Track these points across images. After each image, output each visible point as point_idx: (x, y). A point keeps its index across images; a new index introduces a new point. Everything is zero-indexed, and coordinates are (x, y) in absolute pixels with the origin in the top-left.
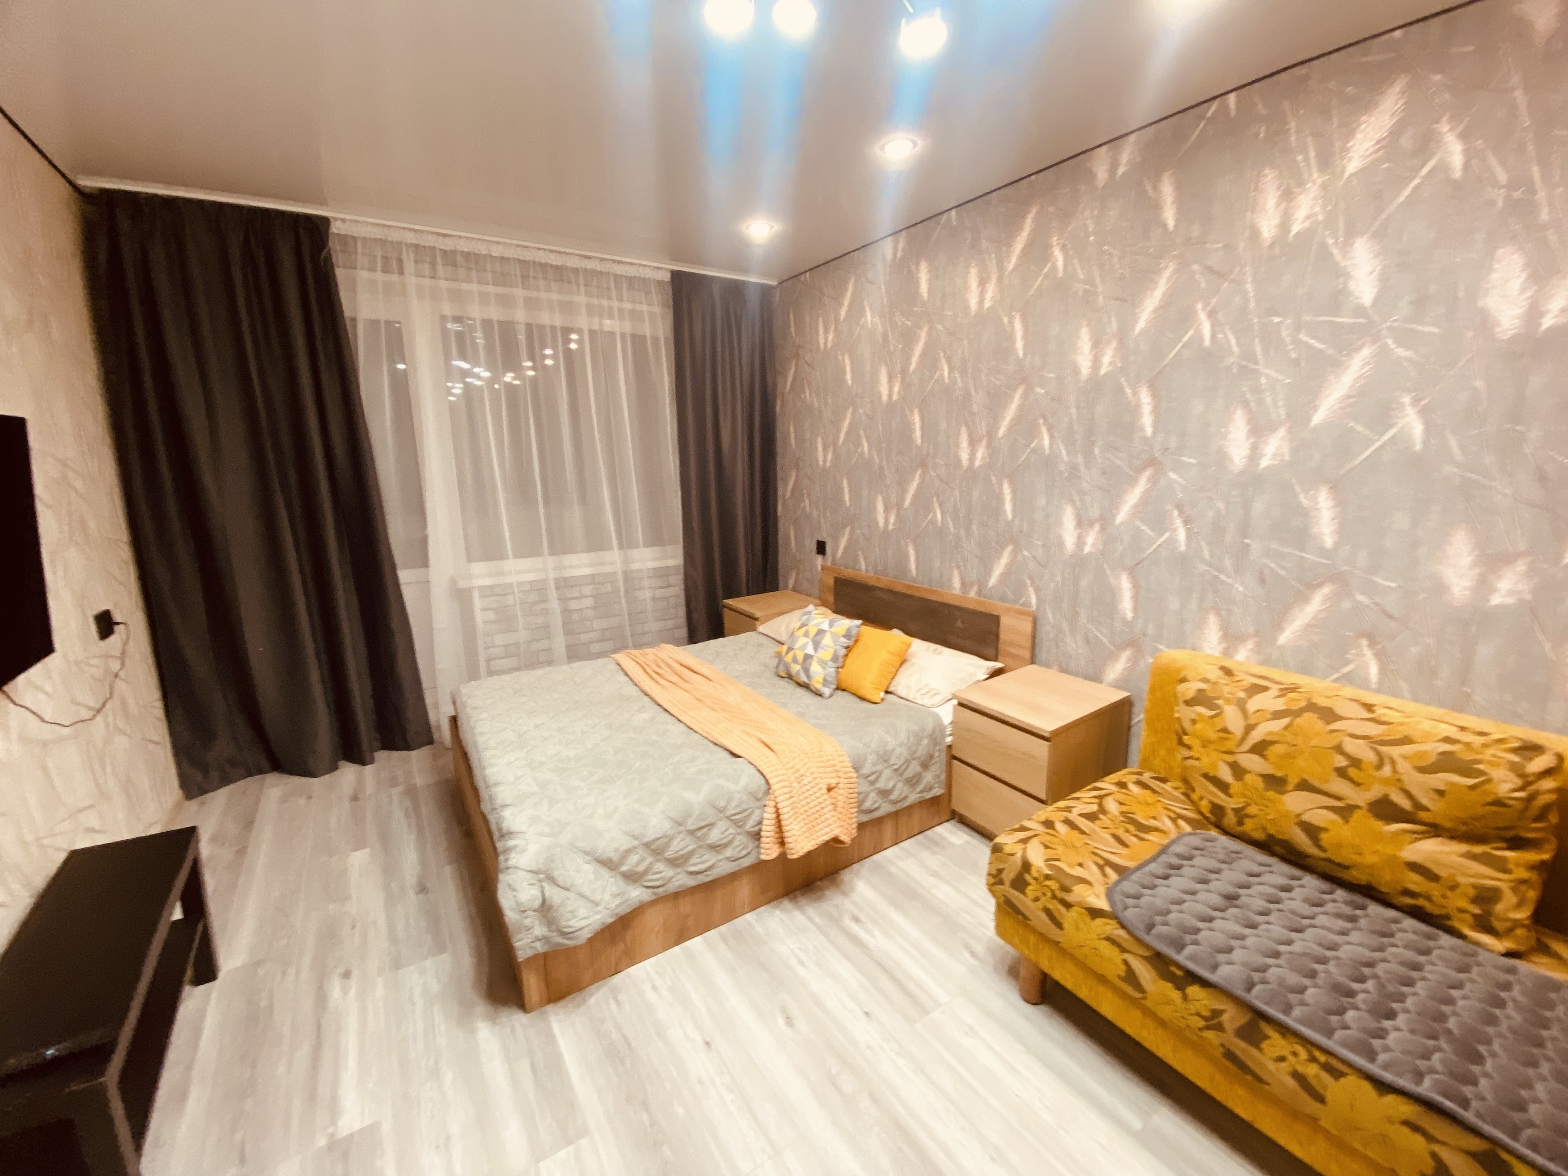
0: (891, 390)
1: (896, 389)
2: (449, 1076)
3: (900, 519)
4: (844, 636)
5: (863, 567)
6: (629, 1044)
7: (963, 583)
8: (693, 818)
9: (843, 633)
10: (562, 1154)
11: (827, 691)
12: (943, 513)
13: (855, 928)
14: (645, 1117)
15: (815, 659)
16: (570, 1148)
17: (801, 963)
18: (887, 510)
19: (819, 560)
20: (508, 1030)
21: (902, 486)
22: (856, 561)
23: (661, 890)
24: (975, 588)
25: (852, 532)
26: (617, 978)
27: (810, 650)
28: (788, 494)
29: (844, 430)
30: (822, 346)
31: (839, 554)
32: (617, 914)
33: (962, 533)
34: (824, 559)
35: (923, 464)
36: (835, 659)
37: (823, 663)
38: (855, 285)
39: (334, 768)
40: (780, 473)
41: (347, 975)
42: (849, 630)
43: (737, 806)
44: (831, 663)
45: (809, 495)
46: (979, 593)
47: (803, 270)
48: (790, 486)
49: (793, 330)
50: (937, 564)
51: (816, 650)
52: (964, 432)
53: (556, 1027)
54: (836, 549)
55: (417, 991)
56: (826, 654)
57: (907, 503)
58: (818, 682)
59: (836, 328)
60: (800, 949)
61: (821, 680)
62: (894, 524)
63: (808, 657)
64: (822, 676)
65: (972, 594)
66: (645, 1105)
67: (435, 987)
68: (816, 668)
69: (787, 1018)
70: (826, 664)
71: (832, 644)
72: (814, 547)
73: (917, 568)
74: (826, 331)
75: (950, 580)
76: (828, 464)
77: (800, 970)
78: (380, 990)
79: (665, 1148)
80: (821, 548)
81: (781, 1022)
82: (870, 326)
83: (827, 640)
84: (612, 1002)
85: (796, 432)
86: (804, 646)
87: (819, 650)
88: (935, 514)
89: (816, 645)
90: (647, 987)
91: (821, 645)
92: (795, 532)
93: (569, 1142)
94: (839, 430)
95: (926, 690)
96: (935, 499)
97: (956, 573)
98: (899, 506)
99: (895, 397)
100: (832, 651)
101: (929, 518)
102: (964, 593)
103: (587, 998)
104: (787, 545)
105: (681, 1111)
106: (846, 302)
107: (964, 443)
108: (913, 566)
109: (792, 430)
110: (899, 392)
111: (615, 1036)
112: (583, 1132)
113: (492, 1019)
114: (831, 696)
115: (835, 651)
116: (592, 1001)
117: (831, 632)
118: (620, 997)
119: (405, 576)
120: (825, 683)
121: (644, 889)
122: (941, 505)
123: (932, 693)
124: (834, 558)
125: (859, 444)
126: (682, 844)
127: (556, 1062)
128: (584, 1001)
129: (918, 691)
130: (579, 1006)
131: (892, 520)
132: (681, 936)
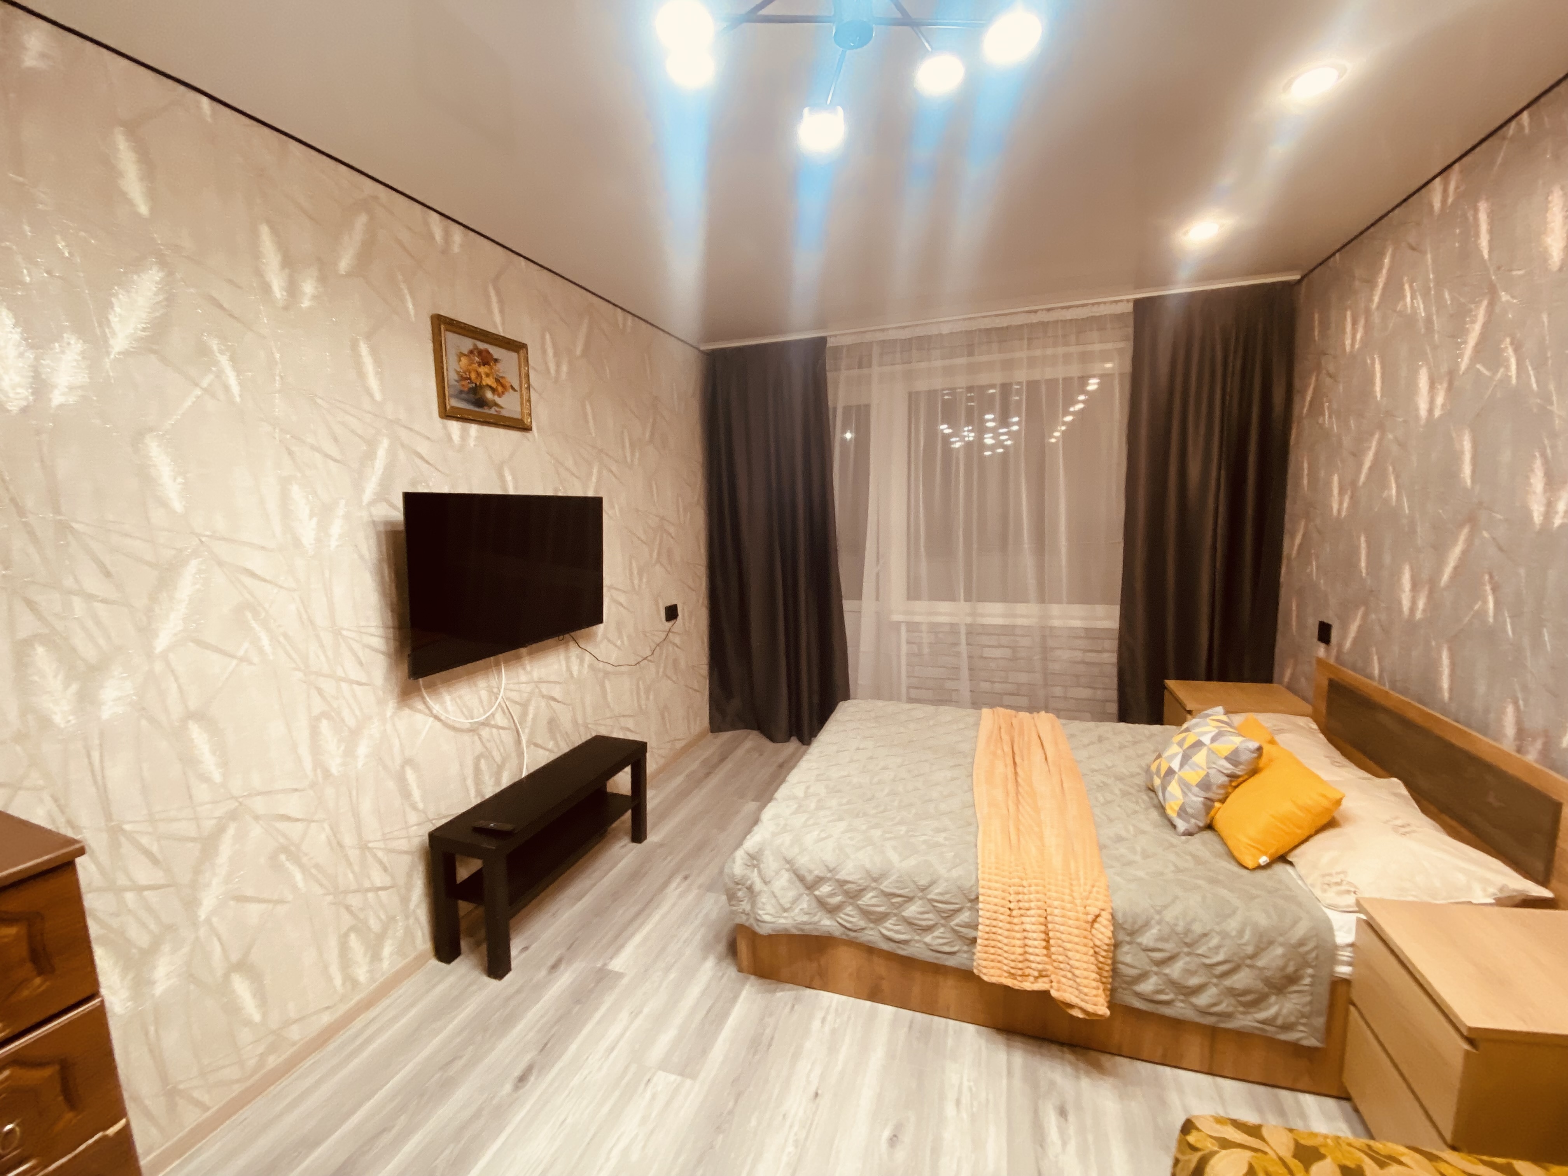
0: (1432, 402)
1: (1440, 400)
2: (672, 975)
3: (1433, 603)
4: (1227, 758)
5: (1376, 672)
6: (769, 1045)
7: (1521, 733)
8: (890, 880)
9: (1226, 754)
10: (672, 1077)
11: (1182, 826)
12: (1497, 603)
13: (1051, 1120)
14: (731, 1104)
15: (1176, 776)
16: (679, 1078)
17: (958, 1102)
18: (1415, 586)
19: (1321, 651)
20: (720, 974)
21: (1440, 549)
22: (1367, 660)
23: (852, 934)
24: (1539, 745)
25: (1365, 616)
26: (809, 991)
27: (1175, 765)
28: (1294, 553)
29: (1367, 464)
30: (1348, 348)
31: (1348, 644)
32: (802, 930)
33: (1526, 642)
34: (1327, 651)
35: (1472, 520)
36: (1205, 785)
37: (1185, 786)
38: (1393, 256)
39: (787, 740)
40: (1288, 525)
41: (686, 878)
42: (1236, 752)
43: (941, 894)
44: (1196, 790)
45: (1317, 557)
46: (1545, 754)
47: (1331, 251)
48: (1298, 540)
49: (1316, 333)
50: (1481, 688)
51: (1182, 765)
52: (1538, 464)
53: (744, 993)
54: (1344, 637)
55: (705, 911)
56: (1193, 776)
57: (1445, 578)
58: (1172, 809)
59: (1367, 321)
60: (970, 1089)
61: (1177, 808)
62: (1424, 610)
63: (1170, 772)
64: (1180, 802)
65: (1531, 757)
66: (738, 1096)
67: (714, 916)
68: (1174, 788)
69: (895, 1136)
70: (1189, 790)
71: (1204, 765)
72: (1315, 630)
73: (1451, 689)
74: (1355, 323)
75: (1500, 720)
76: (1344, 514)
77: (950, 1110)
78: (690, 897)
79: (721, 1137)
80: (1324, 633)
81: (887, 1134)
82: (1409, 311)
83: (1200, 758)
84: (789, 1006)
85: (1309, 469)
86: (1173, 757)
87: (1186, 767)
88: (1485, 602)
89: (1186, 759)
90: (819, 1015)
91: (1190, 762)
92: (1298, 606)
93: (682, 1074)
94: (1360, 465)
95: (1337, 879)
96: (1487, 577)
97: (1510, 710)
98: (1433, 582)
99: (1437, 413)
100: (1202, 774)
101: (1476, 607)
102: (1519, 750)
103: (778, 990)
104: (1288, 623)
105: (753, 1122)
106: (1381, 281)
107: (1538, 482)
108: (1445, 684)
109: (1306, 465)
110: (1443, 405)
111: (768, 1031)
112: (694, 1076)
113: (720, 960)
114: (1189, 834)
115: (1207, 775)
116: (779, 994)
117: (1209, 749)
118: (796, 1007)
119: (848, 605)
120: (1183, 812)
121: (836, 924)
122: (1494, 590)
123: (1344, 888)
124: (1339, 652)
125: (1385, 486)
126: (874, 901)
127: (724, 1016)
128: (775, 991)
129: (1324, 876)
130: (770, 991)
131: (1421, 604)
132: (874, 995)
